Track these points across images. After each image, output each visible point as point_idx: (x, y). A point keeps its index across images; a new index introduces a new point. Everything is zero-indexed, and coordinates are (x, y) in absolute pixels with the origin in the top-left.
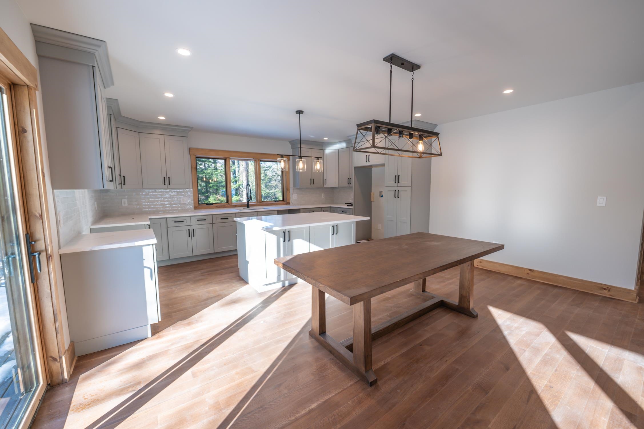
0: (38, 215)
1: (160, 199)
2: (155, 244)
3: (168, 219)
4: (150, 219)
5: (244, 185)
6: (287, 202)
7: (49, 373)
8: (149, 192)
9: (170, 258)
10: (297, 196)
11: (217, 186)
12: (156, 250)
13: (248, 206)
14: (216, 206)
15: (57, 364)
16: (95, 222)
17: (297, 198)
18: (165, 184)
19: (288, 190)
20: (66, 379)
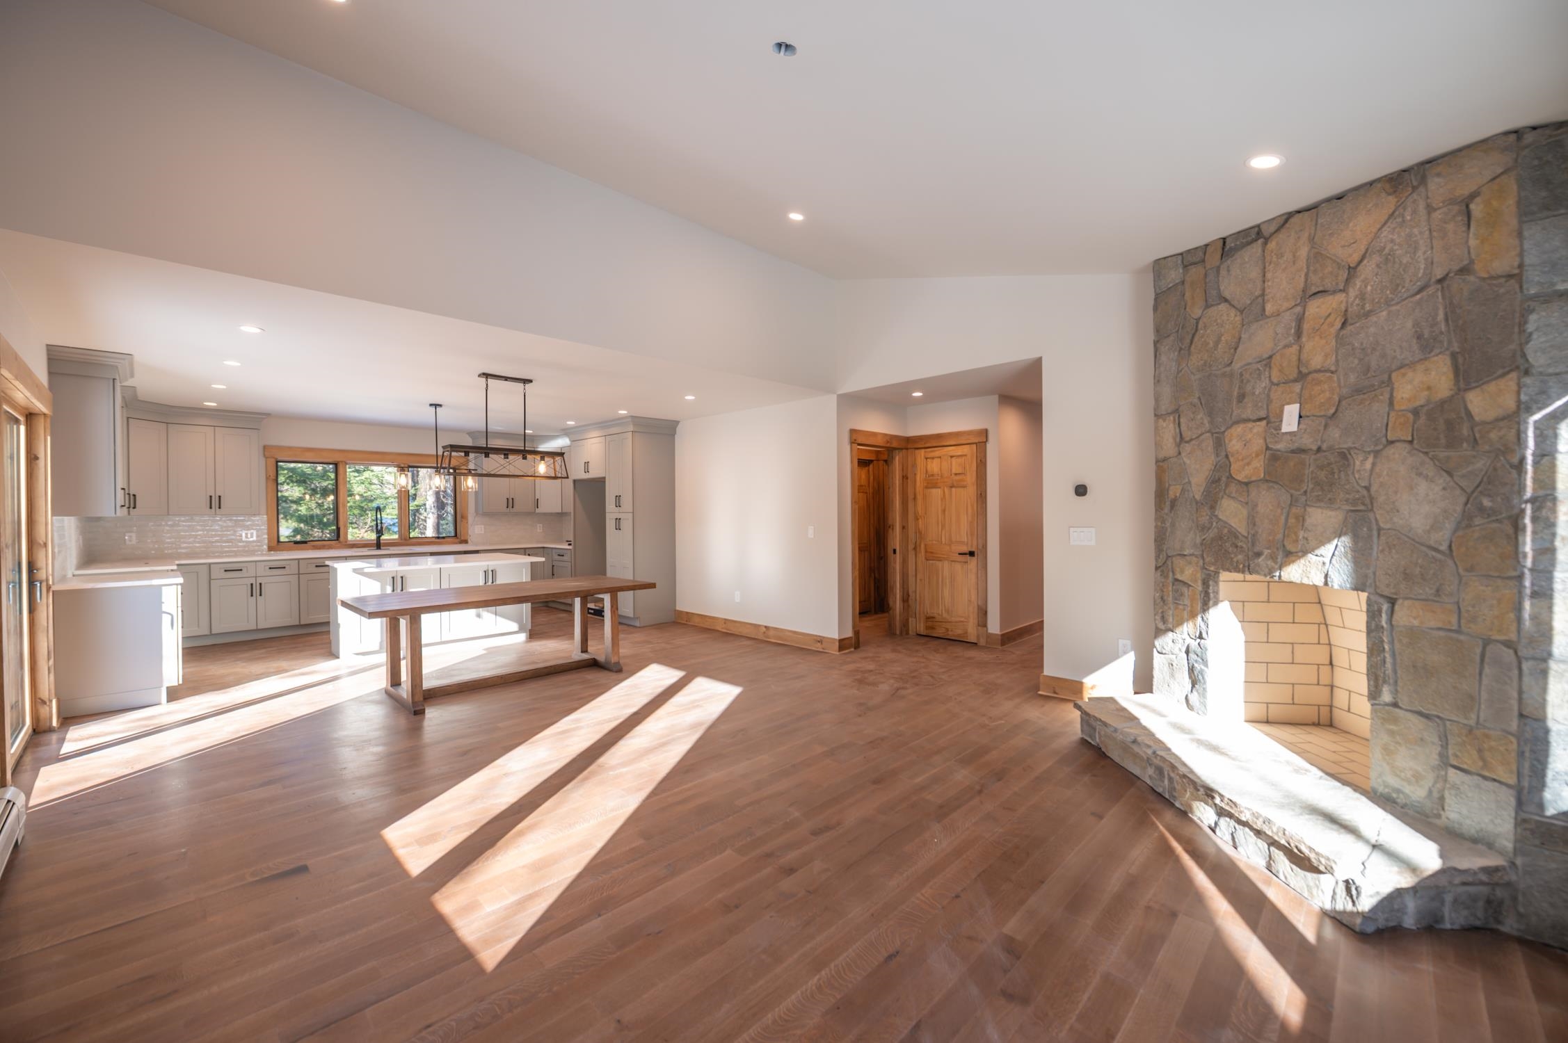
0: (42, 543)
1: (200, 533)
2: (181, 584)
3: (212, 566)
4: (178, 565)
5: (428, 506)
6: (462, 539)
7: (36, 718)
8: (179, 521)
9: (213, 632)
10: (483, 529)
11: (363, 507)
12: (182, 594)
13: (378, 545)
14: (313, 546)
15: (47, 708)
16: (80, 566)
17: (483, 532)
18: (211, 508)
19: (464, 517)
20: (54, 727)
